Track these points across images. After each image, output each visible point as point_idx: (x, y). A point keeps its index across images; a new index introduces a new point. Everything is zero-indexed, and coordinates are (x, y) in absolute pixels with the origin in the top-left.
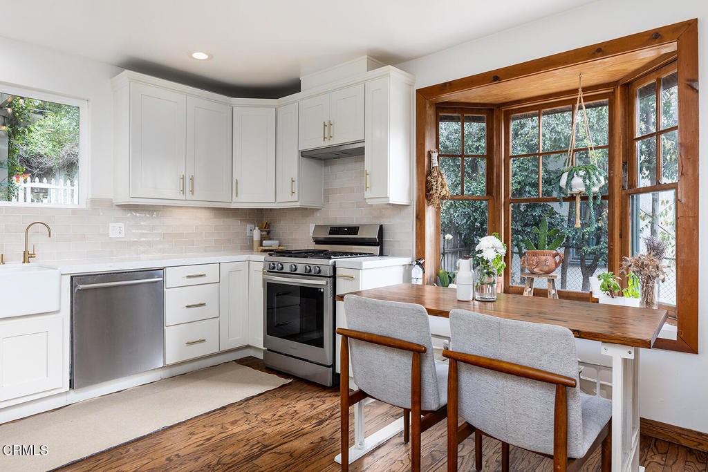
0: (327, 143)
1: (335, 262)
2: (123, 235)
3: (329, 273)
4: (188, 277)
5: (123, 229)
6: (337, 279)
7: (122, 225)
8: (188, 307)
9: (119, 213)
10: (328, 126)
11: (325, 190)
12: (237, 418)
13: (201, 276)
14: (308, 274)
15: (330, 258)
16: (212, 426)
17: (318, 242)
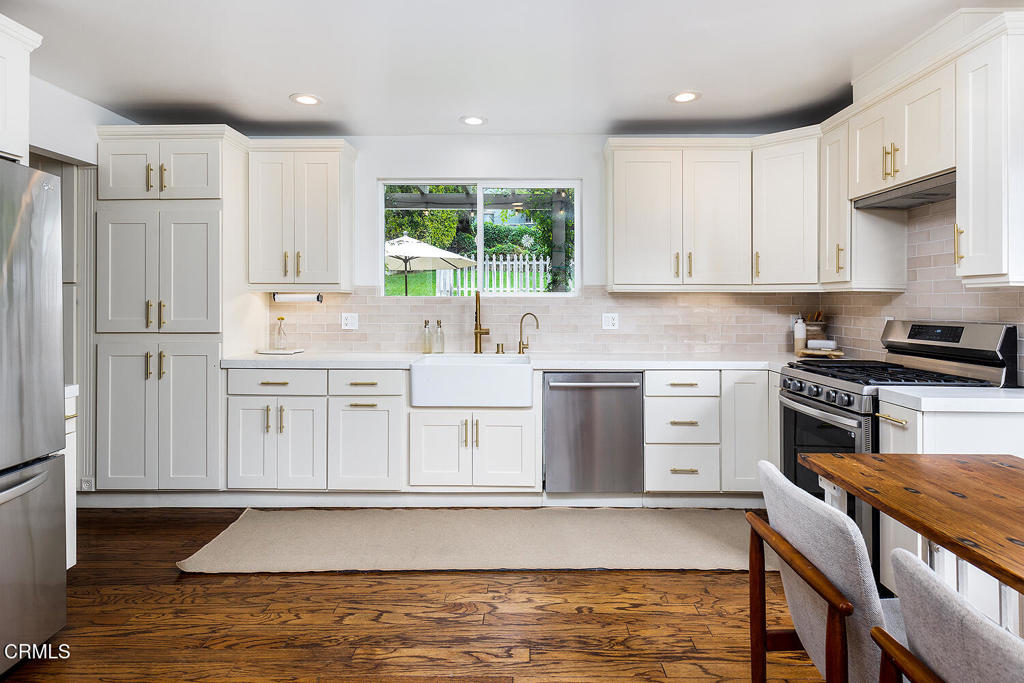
0: (891, 183)
1: (877, 390)
2: (616, 327)
3: (867, 408)
4: (673, 385)
5: (616, 322)
6: (881, 425)
7: (616, 315)
8: (674, 423)
9: (610, 303)
10: (890, 153)
11: (909, 260)
12: (689, 594)
13: (692, 385)
14: (830, 403)
15: (868, 384)
16: (652, 589)
17: (893, 348)
